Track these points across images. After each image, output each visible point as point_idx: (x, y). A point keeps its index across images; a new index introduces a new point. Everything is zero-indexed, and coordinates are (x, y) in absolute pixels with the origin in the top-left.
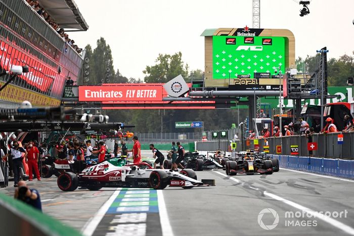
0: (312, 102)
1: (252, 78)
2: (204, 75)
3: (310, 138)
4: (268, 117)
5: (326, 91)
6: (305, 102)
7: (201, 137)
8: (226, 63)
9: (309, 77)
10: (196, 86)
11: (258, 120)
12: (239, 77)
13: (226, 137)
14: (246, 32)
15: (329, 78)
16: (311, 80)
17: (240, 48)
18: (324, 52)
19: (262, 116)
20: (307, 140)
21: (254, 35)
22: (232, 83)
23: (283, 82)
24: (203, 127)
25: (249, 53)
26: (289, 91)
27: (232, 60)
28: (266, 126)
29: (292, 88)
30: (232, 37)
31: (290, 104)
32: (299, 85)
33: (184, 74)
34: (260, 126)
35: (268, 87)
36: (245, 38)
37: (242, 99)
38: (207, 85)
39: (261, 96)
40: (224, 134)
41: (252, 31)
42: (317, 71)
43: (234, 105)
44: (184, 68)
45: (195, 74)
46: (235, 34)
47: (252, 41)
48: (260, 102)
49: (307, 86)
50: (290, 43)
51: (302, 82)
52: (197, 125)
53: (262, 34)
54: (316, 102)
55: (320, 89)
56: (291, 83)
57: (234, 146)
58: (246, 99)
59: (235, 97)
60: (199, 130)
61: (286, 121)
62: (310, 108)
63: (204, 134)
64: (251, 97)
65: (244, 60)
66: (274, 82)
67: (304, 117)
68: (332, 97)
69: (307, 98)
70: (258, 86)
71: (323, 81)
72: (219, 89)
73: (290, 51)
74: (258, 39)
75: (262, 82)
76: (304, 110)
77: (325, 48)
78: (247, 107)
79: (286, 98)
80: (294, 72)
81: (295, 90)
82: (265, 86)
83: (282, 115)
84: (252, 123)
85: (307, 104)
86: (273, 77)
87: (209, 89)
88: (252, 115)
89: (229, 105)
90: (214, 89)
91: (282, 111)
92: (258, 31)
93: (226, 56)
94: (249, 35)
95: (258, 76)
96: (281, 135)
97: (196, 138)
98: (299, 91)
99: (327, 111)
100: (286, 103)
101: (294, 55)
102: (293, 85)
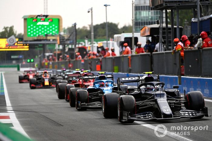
0: (70, 46)
1: (44, 36)
2: (23, 35)
3: (70, 62)
5: (76, 42)
6: (67, 47)
7: (22, 62)
8: (33, 30)
9: (69, 36)
10: (20, 40)
11: (47, 54)
12: (39, 36)
13: (34, 62)
14: (41, 16)
15: (78, 36)
16: (69, 37)
17: (39, 23)
18: (75, 25)
20: (68, 63)
21: (44, 18)
22: (36, 38)
23: (58, 38)
24: (23, 58)
25: (43, 26)
26: (60, 42)
27: (35, 29)
28: (51, 57)
29: (61, 40)
30: (35, 18)
31: (61, 47)
32: (64, 39)
33: (15, 35)
34: (48, 57)
35: (51, 40)
36: (41, 19)
37: (40, 45)
38: (25, 39)
39: (48, 44)
40: (32, 60)
41: (44, 16)
42: (72, 33)
43: (36, 48)
44: (15, 32)
45: (20, 35)
46: (37, 17)
47: (44, 21)
48: (48, 47)
49: (68, 40)
50: (61, 21)
51: (66, 38)
52: (21, 57)
53: (48, 17)
54: (72, 46)
55: (73, 41)
56: (61, 38)
57: (37, 66)
58: (41, 45)
59: (37, 45)
60: (21, 59)
61: (59, 55)
62: (69, 49)
63: (24, 60)
64: (44, 45)
65: (41, 29)
66: (54, 38)
67: (67, 53)
68: (79, 44)
69: (68, 45)
70: (47, 40)
71: (75, 37)
72: (30, 41)
73: (61, 25)
74: (46, 19)
75: (48, 38)
76: (67, 50)
77: (75, 23)
78: (42, 49)
79: (59, 45)
80: (62, 33)
81: (63, 41)
82: (49, 40)
83: (57, 52)
84: (44, 56)
85: (68, 47)
86: (53, 36)
87: (26, 41)
88: (44, 52)
89: (34, 48)
90: (28, 41)
91: (57, 51)
92: (47, 16)
93: (33, 27)
94: (43, 18)
95: (47, 35)
96: (57, 61)
97: (20, 62)
98: (64, 42)
99: (77, 50)
100: (59, 47)
101: (62, 26)
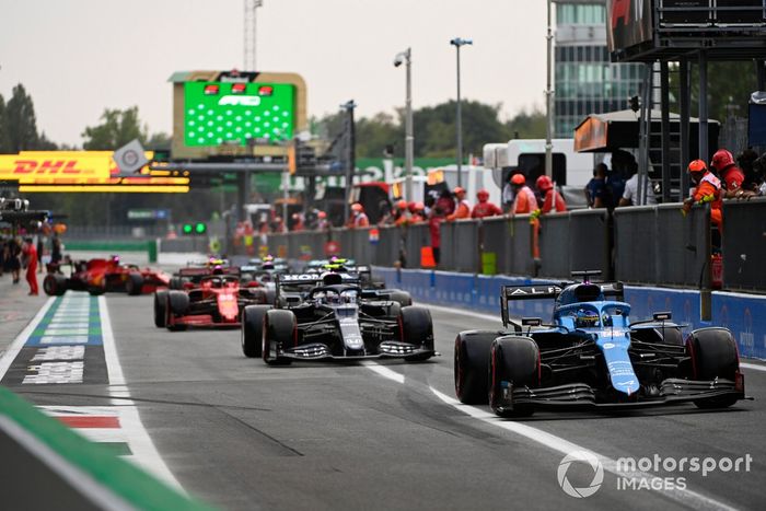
0: (332, 182)
1: (243, 146)
2: (171, 140)
3: (329, 235)
4: (266, 202)
5: (353, 167)
6: (320, 182)
7: (166, 232)
8: (204, 124)
9: (328, 145)
10: (160, 156)
11: (252, 208)
12: (224, 143)
13: (204, 233)
14: (235, 77)
15: (358, 147)
16: (330, 149)
17: (226, 100)
18: (350, 108)
19: (257, 202)
20: (325, 239)
21: (246, 80)
22: (214, 152)
23: (291, 153)
24: (169, 218)
25: (239, 109)
26: (298, 165)
27: (213, 118)
28: (264, 218)
29: (302, 160)
30: (215, 83)
31: (300, 184)
32: (312, 156)
33: (142, 139)
34: (256, 216)
35: (267, 159)
36: (233, 85)
37: (228, 176)
38: (176, 154)
39: (256, 172)
40: (200, 228)
41: (244, 75)
42: (340, 135)
43: (216, 185)
44: (142, 130)
45: (158, 139)
46: (219, 79)
47: (244, 91)
48: (254, 181)
49: (325, 158)
50: (300, 94)
51: (318, 152)
52: (161, 214)
53: (258, 81)
54: (338, 182)
55: (343, 162)
56: (302, 153)
57: (215, 246)
58: (233, 177)
59: (217, 174)
60: (164, 222)
62: (329, 190)
63: (171, 227)
64: (241, 174)
65: (232, 118)
66: (276, 151)
67: (319, 204)
68: (362, 174)
69: (325, 176)
70: (252, 157)
71: (348, 150)
72: (195, 161)
73: (300, 106)
74: (252, 87)
75: (258, 151)
76: (320, 194)
77: (352, 102)
78: (234, 188)
79: (293, 176)
80: (305, 136)
81: (307, 164)
82: (261, 159)
83: (287, 200)
84: (242, 214)
85: (324, 184)
86: (275, 144)
87: (178, 161)
88: (243, 199)
89: (209, 185)
90: (186, 161)
91: (287, 195)
92: (252, 76)
93: (203, 112)
94: (239, 80)
95: (251, 142)
96: (285, 230)
97: (159, 235)
98: (313, 164)
99: (354, 195)
100: (293, 183)
101: (305, 111)
102: (304, 156)
